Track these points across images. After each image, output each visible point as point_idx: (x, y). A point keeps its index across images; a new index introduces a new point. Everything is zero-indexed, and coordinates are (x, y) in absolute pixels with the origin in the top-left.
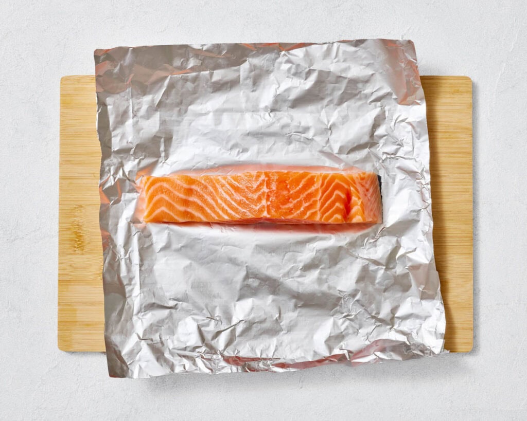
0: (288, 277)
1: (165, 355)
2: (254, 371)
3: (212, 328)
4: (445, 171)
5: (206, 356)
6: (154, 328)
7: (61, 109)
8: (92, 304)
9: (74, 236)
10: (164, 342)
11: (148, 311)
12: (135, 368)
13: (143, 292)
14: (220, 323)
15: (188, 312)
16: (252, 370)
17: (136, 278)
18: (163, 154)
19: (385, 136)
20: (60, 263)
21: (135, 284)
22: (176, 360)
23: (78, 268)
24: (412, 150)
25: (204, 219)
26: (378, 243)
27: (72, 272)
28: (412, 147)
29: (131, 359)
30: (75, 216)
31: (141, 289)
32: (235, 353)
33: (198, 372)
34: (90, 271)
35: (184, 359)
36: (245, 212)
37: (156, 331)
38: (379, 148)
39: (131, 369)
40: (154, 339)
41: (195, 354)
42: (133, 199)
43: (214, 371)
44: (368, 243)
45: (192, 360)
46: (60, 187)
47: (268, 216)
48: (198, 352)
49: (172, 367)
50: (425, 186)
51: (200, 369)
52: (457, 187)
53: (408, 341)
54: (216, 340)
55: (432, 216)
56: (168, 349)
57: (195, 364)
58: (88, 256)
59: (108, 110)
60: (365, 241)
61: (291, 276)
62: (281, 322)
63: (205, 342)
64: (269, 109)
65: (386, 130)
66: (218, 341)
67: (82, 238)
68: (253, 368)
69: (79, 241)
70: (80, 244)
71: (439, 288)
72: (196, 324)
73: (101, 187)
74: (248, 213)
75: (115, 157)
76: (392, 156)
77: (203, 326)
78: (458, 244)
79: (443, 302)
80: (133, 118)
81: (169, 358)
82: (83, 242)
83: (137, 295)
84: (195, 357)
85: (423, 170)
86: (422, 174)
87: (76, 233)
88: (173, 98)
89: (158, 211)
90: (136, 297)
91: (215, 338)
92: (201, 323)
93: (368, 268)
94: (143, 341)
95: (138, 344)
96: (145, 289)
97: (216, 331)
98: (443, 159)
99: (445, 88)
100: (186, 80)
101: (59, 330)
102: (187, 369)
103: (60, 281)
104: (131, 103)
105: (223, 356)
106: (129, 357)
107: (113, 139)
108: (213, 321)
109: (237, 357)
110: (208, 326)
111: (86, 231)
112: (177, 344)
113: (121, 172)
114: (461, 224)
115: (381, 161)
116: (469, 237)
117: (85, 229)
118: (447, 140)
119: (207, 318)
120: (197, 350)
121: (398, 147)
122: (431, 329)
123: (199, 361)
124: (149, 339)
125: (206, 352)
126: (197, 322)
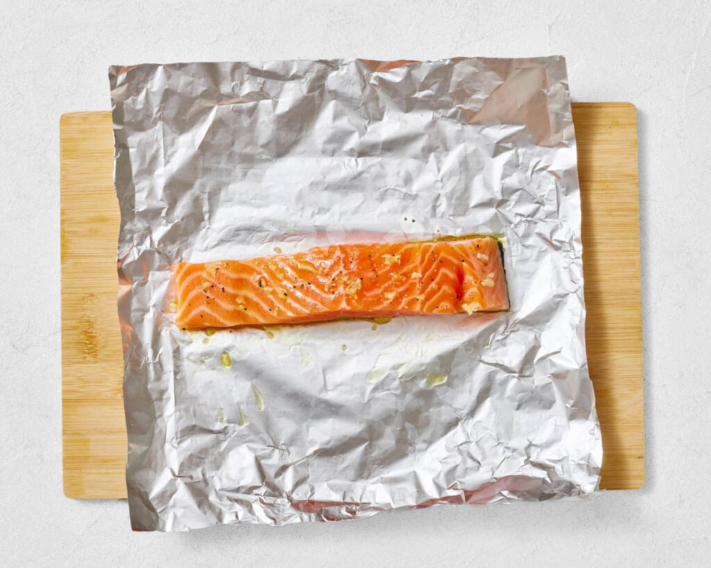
0: (382, 389)
1: (210, 498)
2: (333, 520)
3: (275, 460)
4: (600, 234)
5: (269, 500)
6: (194, 460)
7: (61, 160)
8: (111, 432)
9: (82, 337)
10: (208, 480)
11: (186, 437)
12: (167, 518)
13: (179, 411)
14: (286, 453)
15: (242, 439)
16: (331, 518)
17: (169, 390)
18: (207, 217)
19: (518, 190)
20: (64, 376)
21: (168, 399)
22: (225, 506)
23: (89, 382)
24: (556, 209)
25: (262, 320)
26: (508, 341)
27: (81, 387)
28: (556, 206)
29: (163, 505)
30: (84, 309)
31: (176, 405)
32: (308, 496)
33: (256, 522)
34: (106, 387)
35: (236, 504)
36: (316, 305)
37: (198, 465)
38: (511, 207)
39: (162, 518)
40: (194, 476)
41: (251, 498)
42: (165, 280)
43: (278, 521)
44: (494, 341)
45: (247, 506)
47: (348, 308)
48: (256, 495)
49: (220, 517)
50: (575, 261)
51: (258, 518)
52: (618, 258)
53: (549, 477)
54: (281, 477)
55: (584, 302)
56: (214, 490)
57: (251, 511)
58: (104, 364)
59: (130, 154)
60: (491, 339)
61: (386, 388)
62: (372, 453)
63: (266, 480)
64: (356, 154)
65: (520, 182)
66: (283, 478)
67: (94, 340)
68: (333, 516)
69: (90, 344)
70: (91, 348)
71: (594, 404)
72: (254, 455)
73: (120, 263)
74: (320, 306)
75: (139, 220)
76: (529, 219)
77: (263, 457)
78: (621, 338)
79: (599, 424)
80: (165, 165)
81: (215, 503)
82: (95, 345)
83: (171, 413)
84: (251, 501)
85: (572, 238)
86: (570, 244)
87: (86, 333)
88: (221, 138)
89: (195, 312)
90: (170, 418)
91: (280, 475)
92: (260, 453)
93: (494, 377)
94: (179, 479)
95: (172, 483)
96: (183, 406)
97: (281, 465)
98: (598, 219)
99: (603, 120)
100: (239, 112)
101: (65, 469)
102: (240, 519)
103: (64, 401)
104: (162, 145)
105: (290, 500)
106: (160, 501)
107: (137, 196)
108: (278, 450)
109: (310, 501)
110: (270, 458)
111: (100, 329)
112: (227, 484)
113: (147, 242)
114: (624, 310)
115: (512, 226)
116: (636, 328)
117: (98, 327)
118: (604, 192)
119: (269, 446)
120: (255, 491)
121: (538, 205)
122: (582, 462)
123: (258, 508)
124: (188, 476)
125: (267, 494)
126: (255, 453)
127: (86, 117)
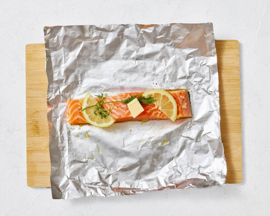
0: (145, 146)
1: (81, 187)
2: (127, 195)
3: (105, 173)
4: (225, 89)
5: (103, 187)
6: (75, 173)
7: (26, 61)
8: (44, 162)
9: (34, 127)
10: (81, 180)
11: (73, 164)
12: (66, 194)
13: (70, 154)
14: (110, 170)
15: (93, 165)
17: (66, 147)
18: (80, 82)
19: (195, 72)
20: (27, 141)
21: (66, 150)
22: (87, 190)
23: (36, 144)
24: (209, 80)
26: (192, 128)
27: (33, 146)
28: (209, 78)
30: (34, 117)
31: (69, 152)
32: (118, 186)
33: (98, 196)
34: (43, 145)
35: (91, 189)
36: (120, 115)
37: (77, 175)
38: (192, 79)
39: (64, 194)
40: (75, 179)
41: (96, 187)
42: (65, 106)
43: (106, 195)
44: (186, 128)
46: (26, 102)
48: (98, 185)
49: (85, 194)
50: (216, 99)
51: (99, 194)
52: (232, 97)
53: (207, 179)
54: (108, 179)
55: (220, 114)
56: (83, 184)
57: (96, 191)
58: (42, 137)
59: (52, 59)
60: (185, 127)
61: (146, 146)
62: (141, 170)
63: (102, 180)
64: (135, 59)
65: (196, 69)
66: (108, 180)
67: (38, 128)
68: (127, 193)
69: (37, 130)
70: (37, 131)
71: (223, 152)
72: (97, 171)
73: (48, 100)
74: (122, 115)
75: (55, 84)
76: (199, 83)
77: (101, 172)
78: (234, 127)
79: (225, 159)
80: (65, 63)
81: (83, 189)
82: (39, 130)
84: (97, 188)
85: (215, 90)
86: (215, 92)
87: (35, 126)
88: (85, 53)
89: (76, 118)
90: (66, 157)
91: (107, 178)
92: (100, 170)
93: (186, 142)
94: (70, 180)
95: (67, 181)
96: (71, 153)
97: (108, 174)
98: (225, 83)
99: (226, 46)
100: (92, 44)
102: (92, 194)
103: (27, 151)
104: (63, 56)
105: (111, 187)
106: (63, 188)
107: (54, 75)
108: (106, 169)
109: (118, 188)
110: (104, 172)
111: (40, 124)
112: (88, 181)
113: (58, 92)
114: (235, 117)
115: (193, 86)
116: (239, 123)
118: (227, 73)
119: (103, 168)
121: (202, 78)
122: (219, 173)
123: (99, 190)
124: (73, 179)
125: (102, 185)
126: (98, 170)
127: (35, 46)
